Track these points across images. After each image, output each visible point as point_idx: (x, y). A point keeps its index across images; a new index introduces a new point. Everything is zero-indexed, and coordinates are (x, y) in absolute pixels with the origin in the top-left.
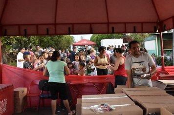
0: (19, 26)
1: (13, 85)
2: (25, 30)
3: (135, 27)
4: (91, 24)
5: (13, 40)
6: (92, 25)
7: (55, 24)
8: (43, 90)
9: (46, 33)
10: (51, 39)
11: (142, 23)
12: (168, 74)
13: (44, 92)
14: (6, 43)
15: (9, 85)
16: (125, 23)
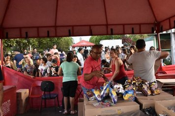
0: (20, 28)
1: (15, 87)
2: (27, 33)
3: (133, 29)
4: (90, 26)
5: (13, 43)
6: (92, 27)
7: (56, 27)
8: (45, 91)
9: (46, 35)
10: (50, 41)
11: (140, 25)
12: (165, 73)
13: (46, 93)
14: (6, 45)
15: (12, 86)
16: (124, 25)
